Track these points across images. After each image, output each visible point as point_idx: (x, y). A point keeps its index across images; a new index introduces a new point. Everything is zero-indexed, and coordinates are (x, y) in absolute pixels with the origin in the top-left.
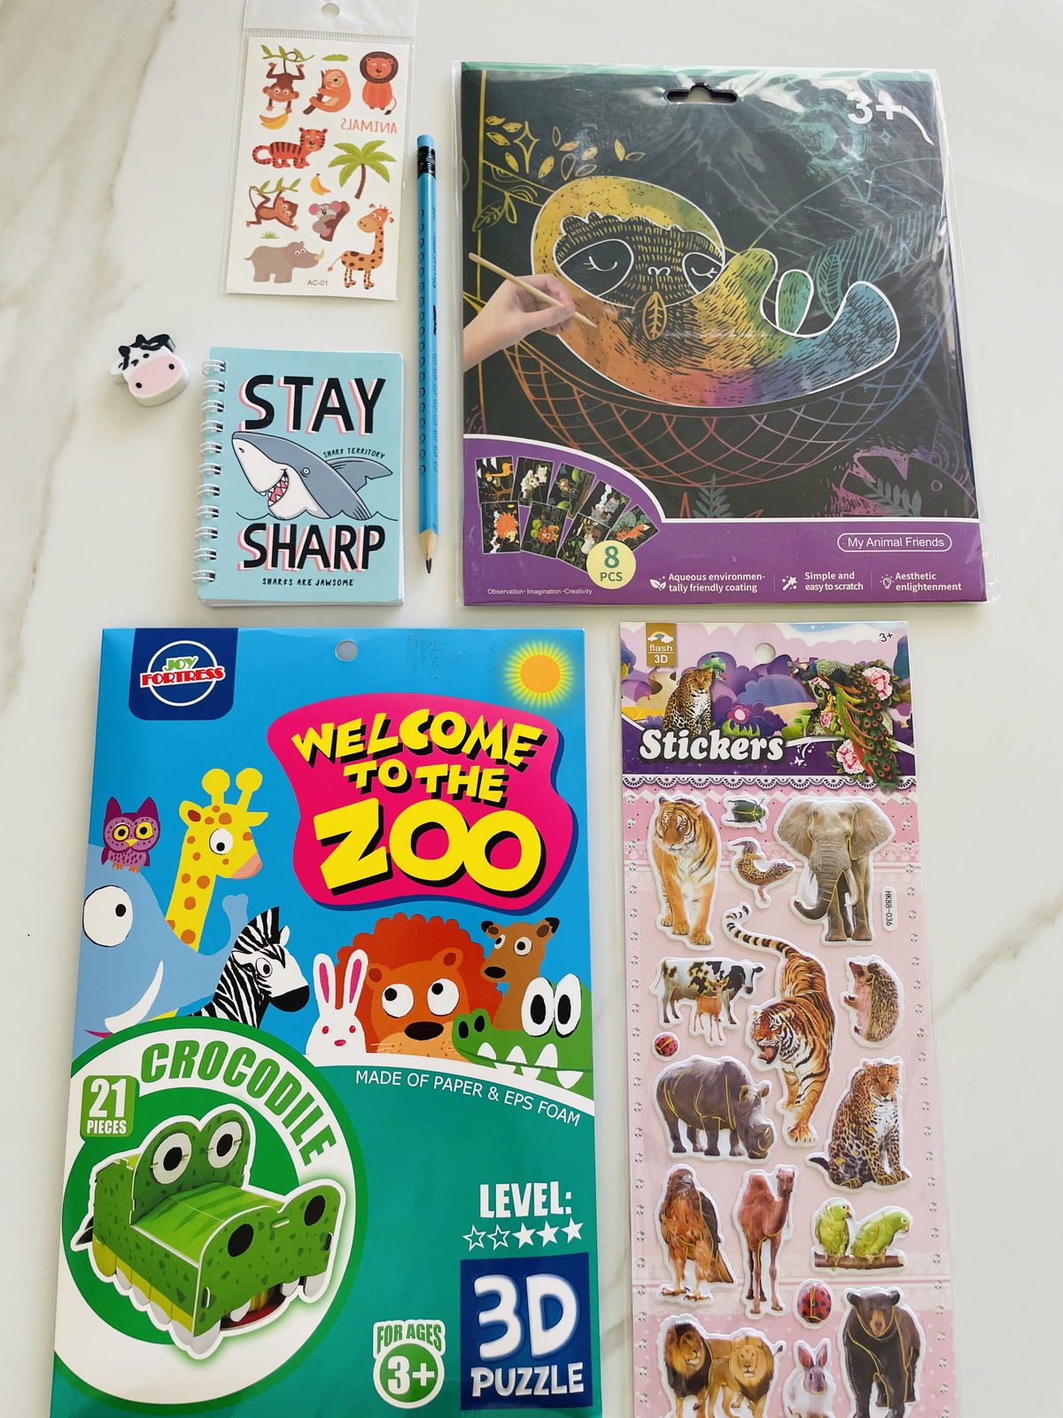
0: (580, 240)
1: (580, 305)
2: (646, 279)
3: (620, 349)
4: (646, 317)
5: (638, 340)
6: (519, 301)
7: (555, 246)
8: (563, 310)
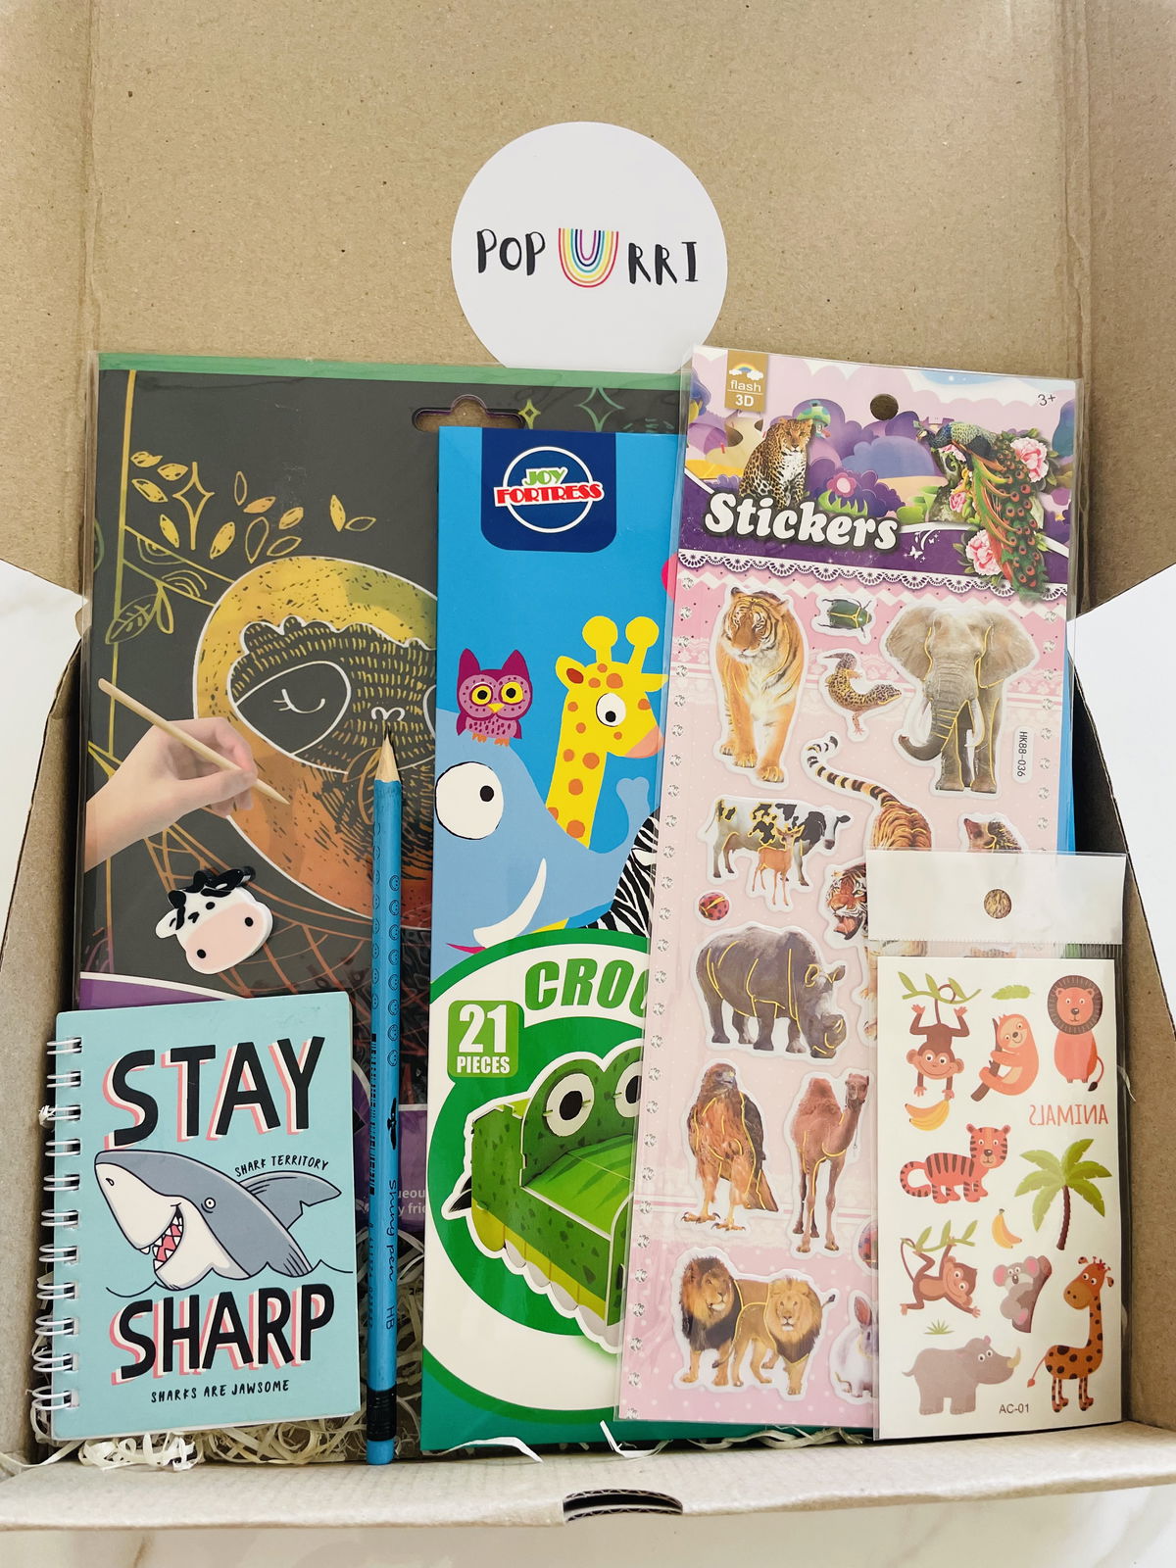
0: (269, 662)
1: (266, 768)
2: (368, 725)
3: (322, 839)
4: (365, 787)
5: (350, 824)
6: (171, 761)
7: (232, 671)
8: (240, 777)
